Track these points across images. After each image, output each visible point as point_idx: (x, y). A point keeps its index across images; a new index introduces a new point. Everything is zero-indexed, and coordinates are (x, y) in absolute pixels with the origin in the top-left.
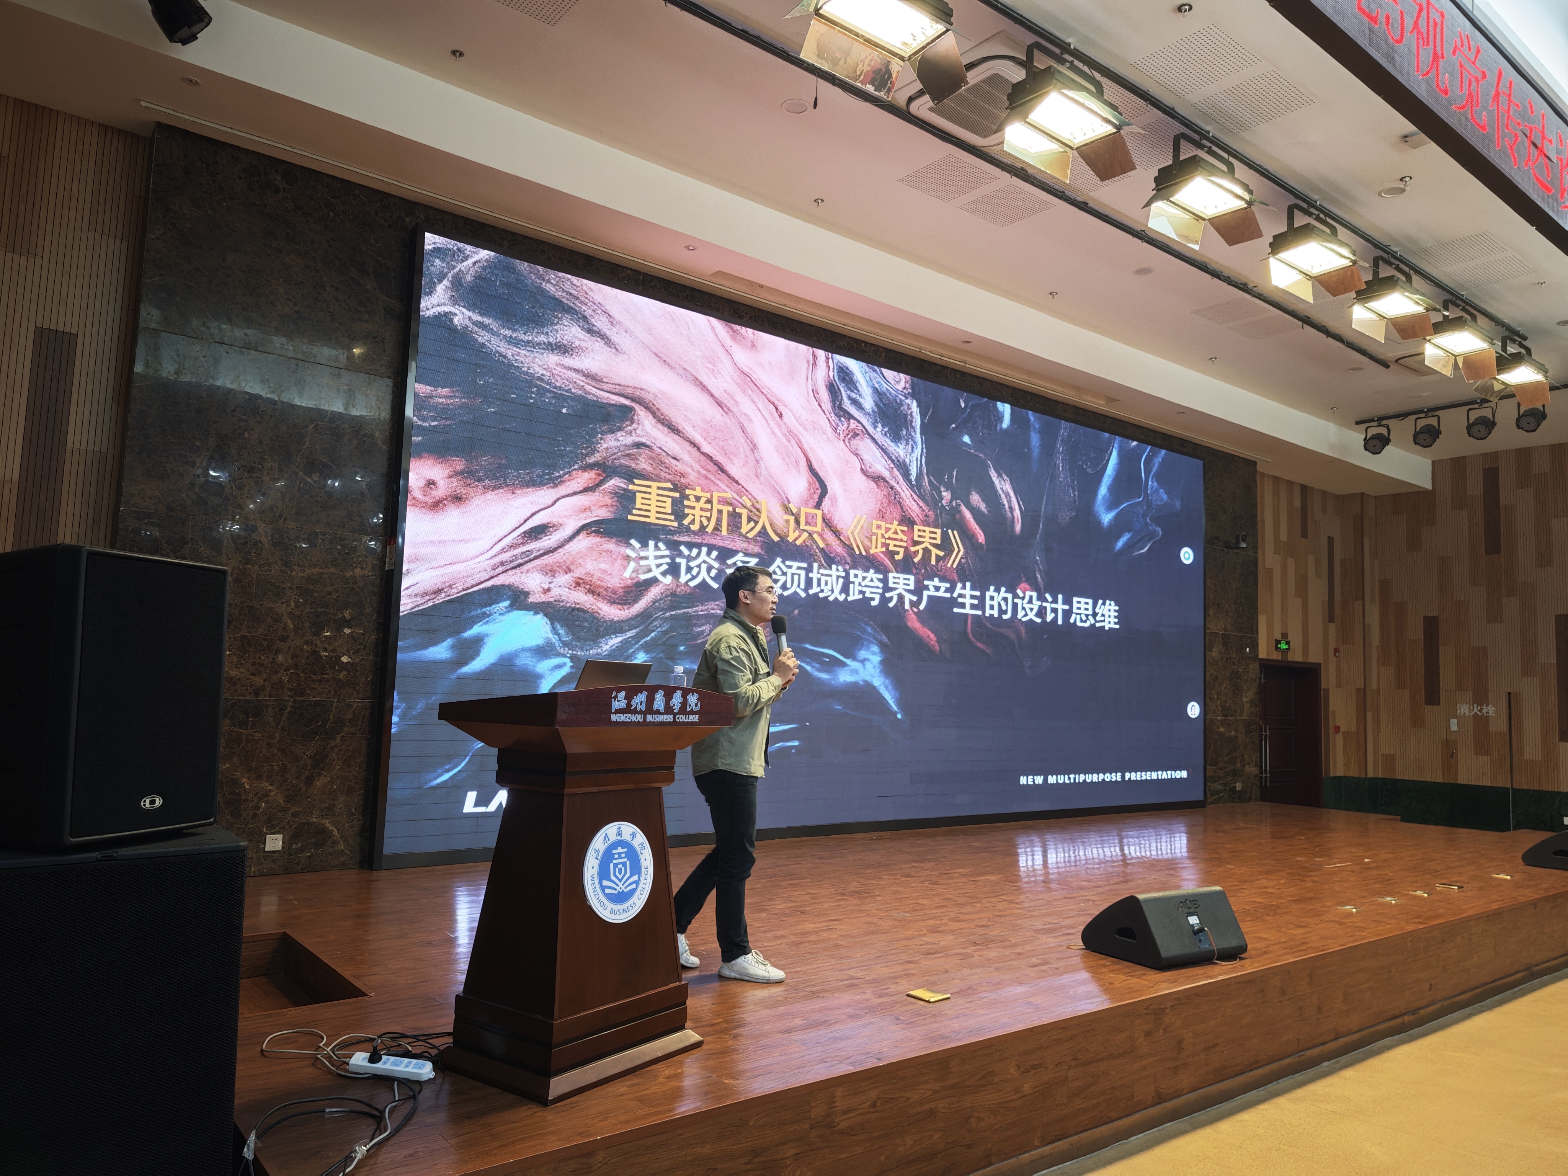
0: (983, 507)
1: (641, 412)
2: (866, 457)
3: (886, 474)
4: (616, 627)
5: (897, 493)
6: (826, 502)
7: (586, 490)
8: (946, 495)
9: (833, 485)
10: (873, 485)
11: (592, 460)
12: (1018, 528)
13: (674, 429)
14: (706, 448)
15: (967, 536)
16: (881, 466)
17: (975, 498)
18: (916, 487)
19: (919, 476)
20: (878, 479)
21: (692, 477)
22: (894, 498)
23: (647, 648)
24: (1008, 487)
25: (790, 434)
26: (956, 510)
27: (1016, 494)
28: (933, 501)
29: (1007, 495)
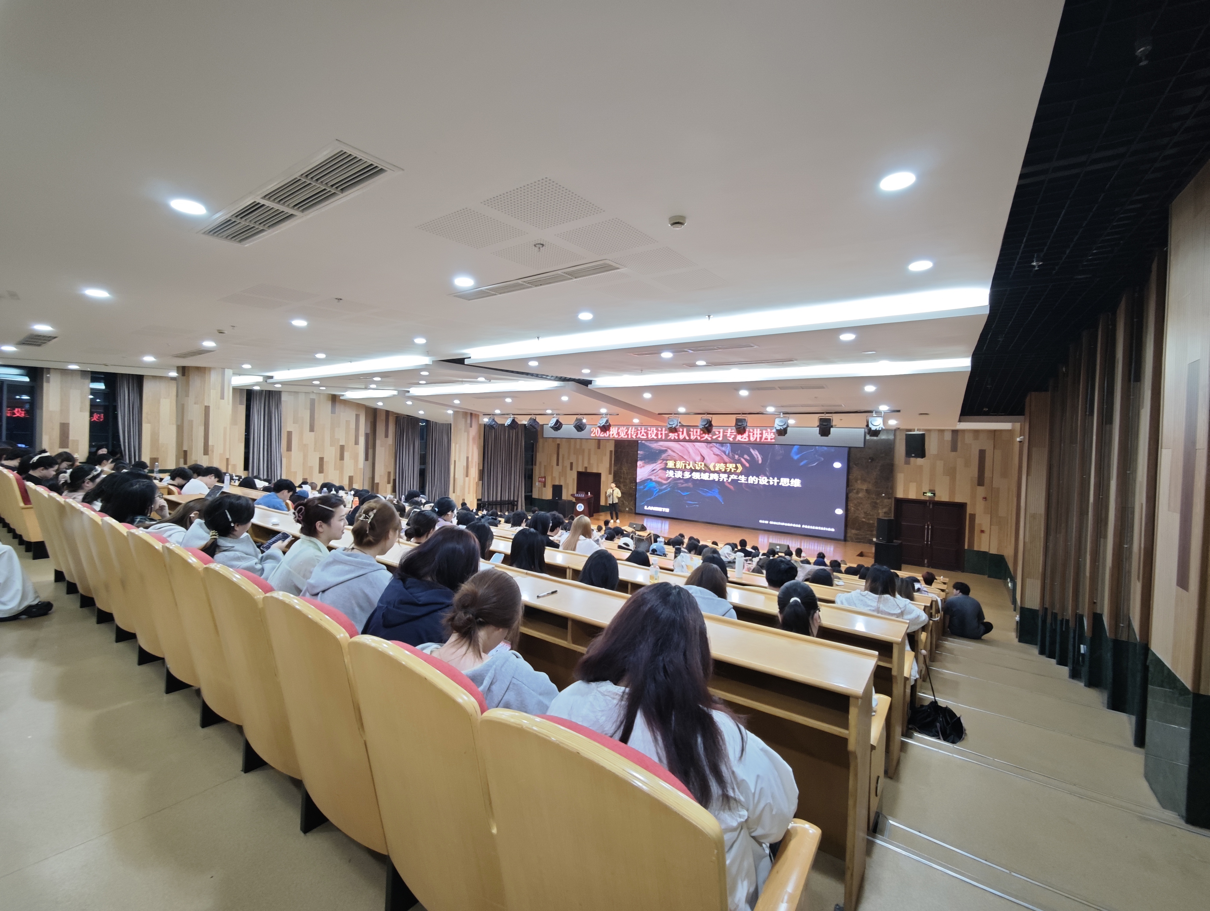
0: (748, 458)
1: (669, 450)
2: (714, 451)
3: (719, 454)
4: (665, 484)
5: (722, 457)
6: (704, 461)
7: (660, 463)
8: (737, 457)
9: (706, 457)
10: (716, 456)
11: (661, 458)
12: (760, 462)
13: (674, 452)
14: (680, 454)
15: (743, 465)
16: (718, 452)
17: (746, 456)
18: (728, 456)
19: (729, 453)
20: (717, 455)
21: (677, 459)
22: (722, 459)
23: (670, 488)
24: (757, 453)
25: (697, 449)
26: (740, 460)
27: (759, 454)
28: (733, 458)
29: (757, 455)
